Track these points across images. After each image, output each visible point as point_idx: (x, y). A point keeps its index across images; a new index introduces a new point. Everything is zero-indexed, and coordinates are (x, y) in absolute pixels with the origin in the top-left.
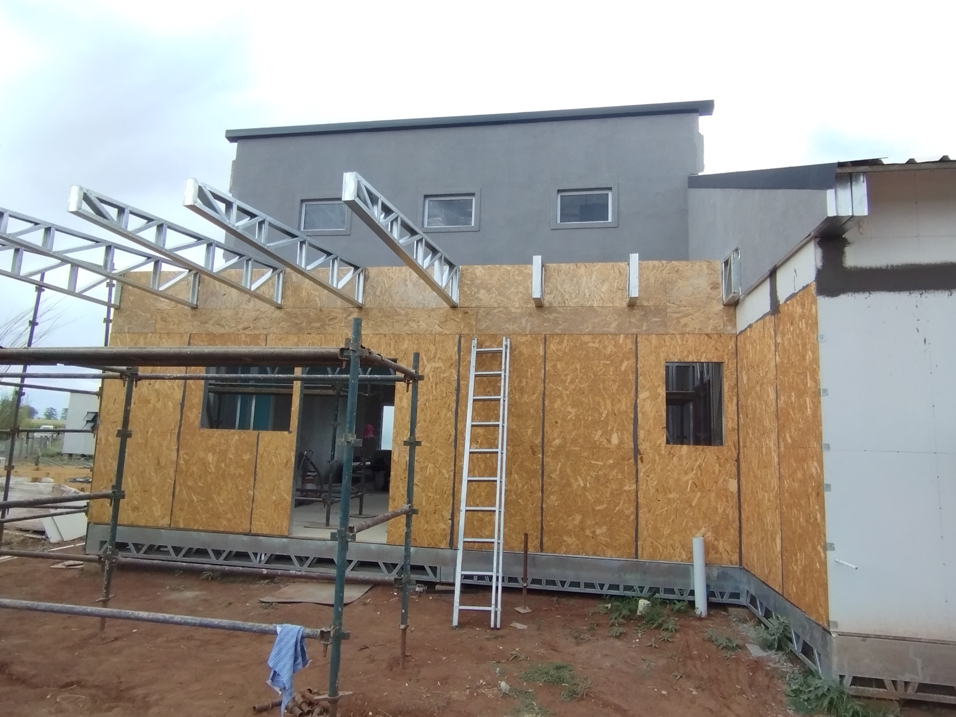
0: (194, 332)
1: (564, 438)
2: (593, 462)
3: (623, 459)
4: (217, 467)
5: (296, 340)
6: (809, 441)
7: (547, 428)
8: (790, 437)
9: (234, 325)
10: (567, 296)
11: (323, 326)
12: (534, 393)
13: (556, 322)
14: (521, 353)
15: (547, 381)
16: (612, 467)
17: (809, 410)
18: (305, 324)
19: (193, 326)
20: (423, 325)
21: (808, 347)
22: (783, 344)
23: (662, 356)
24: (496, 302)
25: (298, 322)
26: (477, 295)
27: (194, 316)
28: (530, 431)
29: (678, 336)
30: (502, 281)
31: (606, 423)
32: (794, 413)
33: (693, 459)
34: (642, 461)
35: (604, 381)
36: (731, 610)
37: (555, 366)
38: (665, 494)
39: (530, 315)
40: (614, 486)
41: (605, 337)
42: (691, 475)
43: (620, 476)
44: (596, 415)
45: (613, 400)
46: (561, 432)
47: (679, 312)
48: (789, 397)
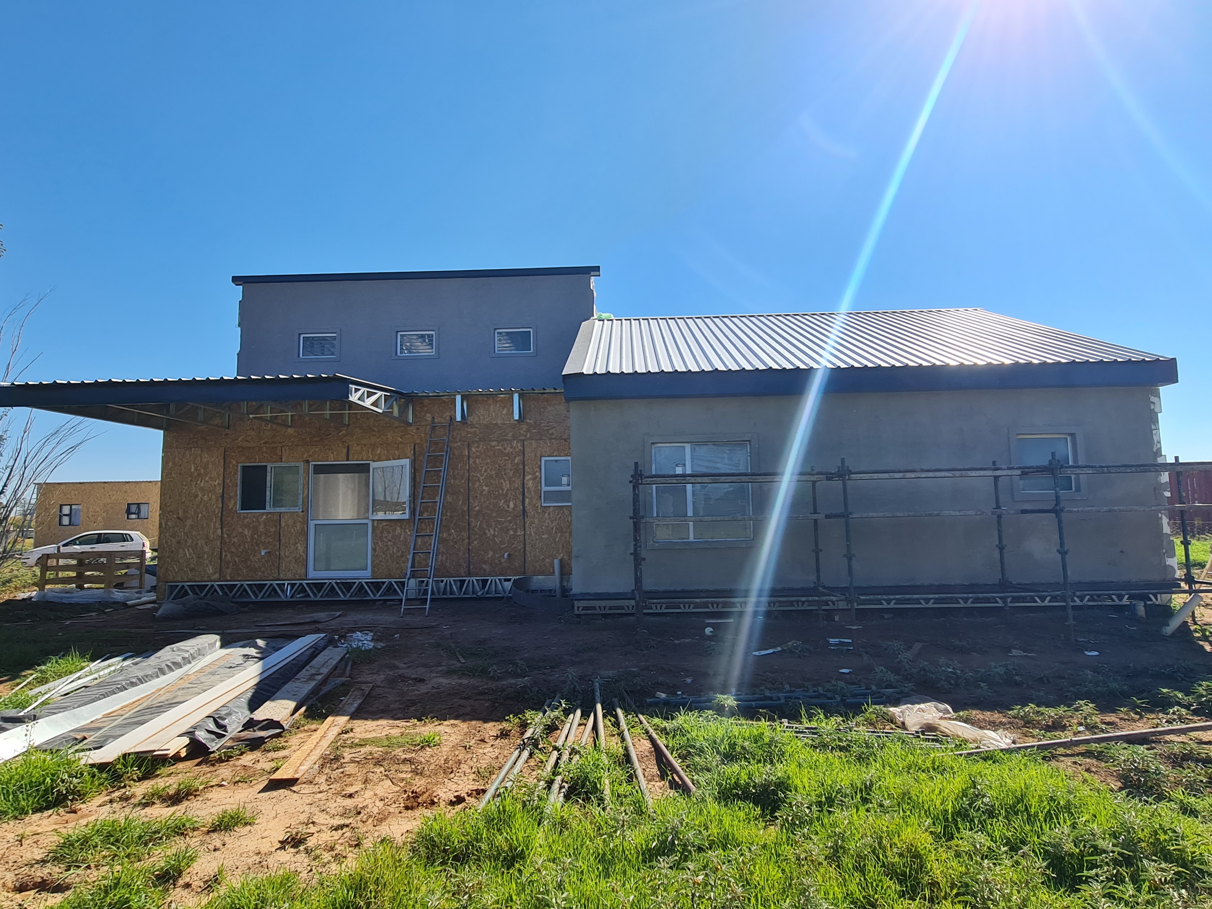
0: (227, 446)
1: (481, 506)
2: (499, 519)
3: (517, 516)
5: (303, 450)
7: (471, 500)
9: (257, 441)
10: (481, 417)
11: (321, 440)
12: (462, 479)
13: (475, 434)
14: (454, 454)
15: (470, 471)
18: (308, 439)
19: (226, 442)
20: (390, 438)
23: (539, 453)
24: (437, 422)
25: (304, 438)
26: (425, 417)
27: (226, 435)
28: (460, 503)
29: (548, 441)
30: (441, 408)
31: (506, 495)
34: (527, 517)
35: (505, 470)
37: (475, 461)
38: (541, 536)
39: (459, 429)
40: (512, 533)
41: (505, 442)
42: (555, 523)
43: (515, 527)
44: (501, 491)
45: (510, 481)
46: (480, 502)
47: (548, 426)
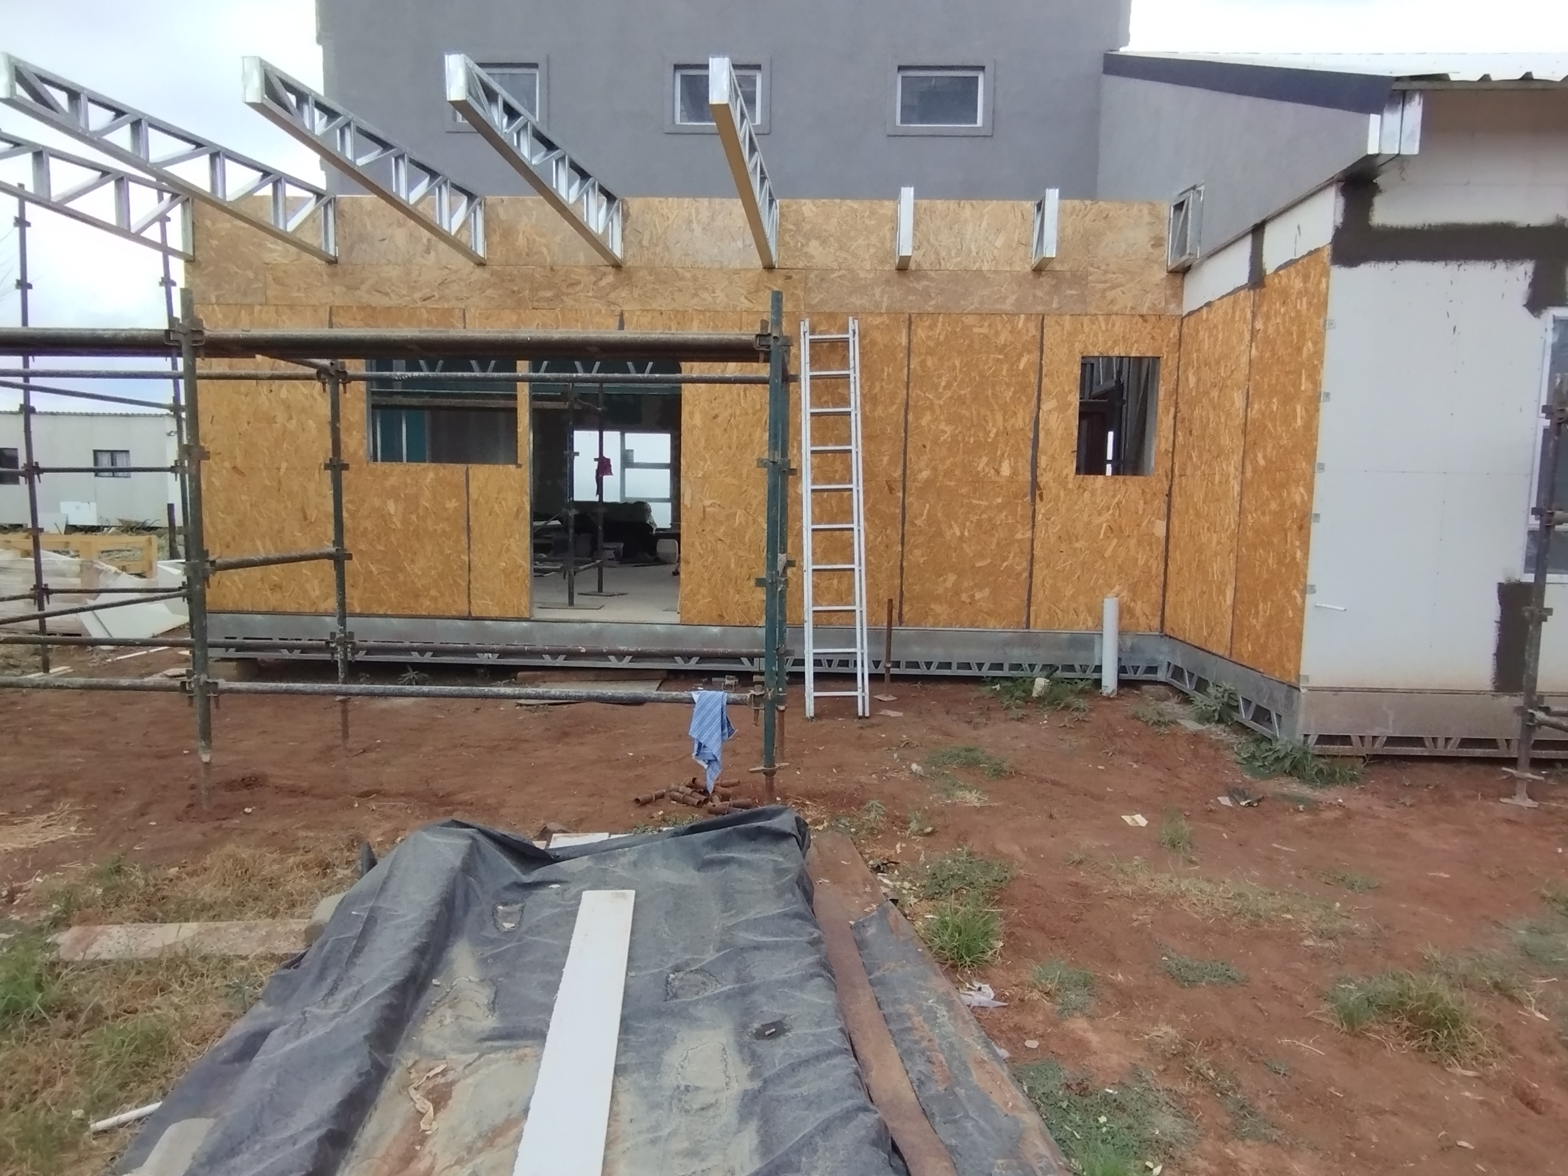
0: (337, 303)
1: (935, 469)
2: (975, 502)
3: (1016, 497)
4: (406, 522)
5: (515, 318)
6: (1294, 462)
7: (911, 455)
8: (1265, 457)
9: (405, 292)
10: (943, 254)
11: (557, 296)
12: (892, 403)
13: (926, 294)
14: (873, 343)
15: (911, 385)
16: (1000, 508)
17: (1299, 420)
18: (527, 292)
19: (334, 293)
20: (721, 297)
21: (1309, 335)
22: (1265, 331)
23: (1078, 346)
24: (836, 260)
25: (516, 289)
26: (805, 249)
27: (333, 275)
28: (886, 459)
29: (1101, 318)
30: (844, 227)
31: (994, 445)
32: (1275, 426)
33: (1111, 493)
34: (1041, 499)
35: (994, 387)
36: (1145, 687)
37: (923, 363)
38: (1071, 543)
39: (888, 282)
40: (1000, 534)
41: (998, 318)
42: (1107, 516)
43: (1010, 520)
44: (981, 435)
45: (1005, 413)
46: (931, 460)
47: (1105, 282)
48: (1268, 404)
